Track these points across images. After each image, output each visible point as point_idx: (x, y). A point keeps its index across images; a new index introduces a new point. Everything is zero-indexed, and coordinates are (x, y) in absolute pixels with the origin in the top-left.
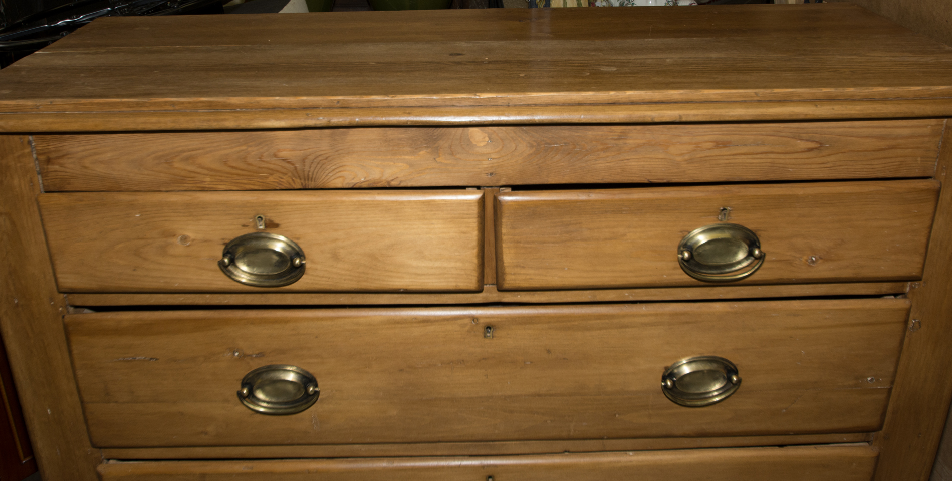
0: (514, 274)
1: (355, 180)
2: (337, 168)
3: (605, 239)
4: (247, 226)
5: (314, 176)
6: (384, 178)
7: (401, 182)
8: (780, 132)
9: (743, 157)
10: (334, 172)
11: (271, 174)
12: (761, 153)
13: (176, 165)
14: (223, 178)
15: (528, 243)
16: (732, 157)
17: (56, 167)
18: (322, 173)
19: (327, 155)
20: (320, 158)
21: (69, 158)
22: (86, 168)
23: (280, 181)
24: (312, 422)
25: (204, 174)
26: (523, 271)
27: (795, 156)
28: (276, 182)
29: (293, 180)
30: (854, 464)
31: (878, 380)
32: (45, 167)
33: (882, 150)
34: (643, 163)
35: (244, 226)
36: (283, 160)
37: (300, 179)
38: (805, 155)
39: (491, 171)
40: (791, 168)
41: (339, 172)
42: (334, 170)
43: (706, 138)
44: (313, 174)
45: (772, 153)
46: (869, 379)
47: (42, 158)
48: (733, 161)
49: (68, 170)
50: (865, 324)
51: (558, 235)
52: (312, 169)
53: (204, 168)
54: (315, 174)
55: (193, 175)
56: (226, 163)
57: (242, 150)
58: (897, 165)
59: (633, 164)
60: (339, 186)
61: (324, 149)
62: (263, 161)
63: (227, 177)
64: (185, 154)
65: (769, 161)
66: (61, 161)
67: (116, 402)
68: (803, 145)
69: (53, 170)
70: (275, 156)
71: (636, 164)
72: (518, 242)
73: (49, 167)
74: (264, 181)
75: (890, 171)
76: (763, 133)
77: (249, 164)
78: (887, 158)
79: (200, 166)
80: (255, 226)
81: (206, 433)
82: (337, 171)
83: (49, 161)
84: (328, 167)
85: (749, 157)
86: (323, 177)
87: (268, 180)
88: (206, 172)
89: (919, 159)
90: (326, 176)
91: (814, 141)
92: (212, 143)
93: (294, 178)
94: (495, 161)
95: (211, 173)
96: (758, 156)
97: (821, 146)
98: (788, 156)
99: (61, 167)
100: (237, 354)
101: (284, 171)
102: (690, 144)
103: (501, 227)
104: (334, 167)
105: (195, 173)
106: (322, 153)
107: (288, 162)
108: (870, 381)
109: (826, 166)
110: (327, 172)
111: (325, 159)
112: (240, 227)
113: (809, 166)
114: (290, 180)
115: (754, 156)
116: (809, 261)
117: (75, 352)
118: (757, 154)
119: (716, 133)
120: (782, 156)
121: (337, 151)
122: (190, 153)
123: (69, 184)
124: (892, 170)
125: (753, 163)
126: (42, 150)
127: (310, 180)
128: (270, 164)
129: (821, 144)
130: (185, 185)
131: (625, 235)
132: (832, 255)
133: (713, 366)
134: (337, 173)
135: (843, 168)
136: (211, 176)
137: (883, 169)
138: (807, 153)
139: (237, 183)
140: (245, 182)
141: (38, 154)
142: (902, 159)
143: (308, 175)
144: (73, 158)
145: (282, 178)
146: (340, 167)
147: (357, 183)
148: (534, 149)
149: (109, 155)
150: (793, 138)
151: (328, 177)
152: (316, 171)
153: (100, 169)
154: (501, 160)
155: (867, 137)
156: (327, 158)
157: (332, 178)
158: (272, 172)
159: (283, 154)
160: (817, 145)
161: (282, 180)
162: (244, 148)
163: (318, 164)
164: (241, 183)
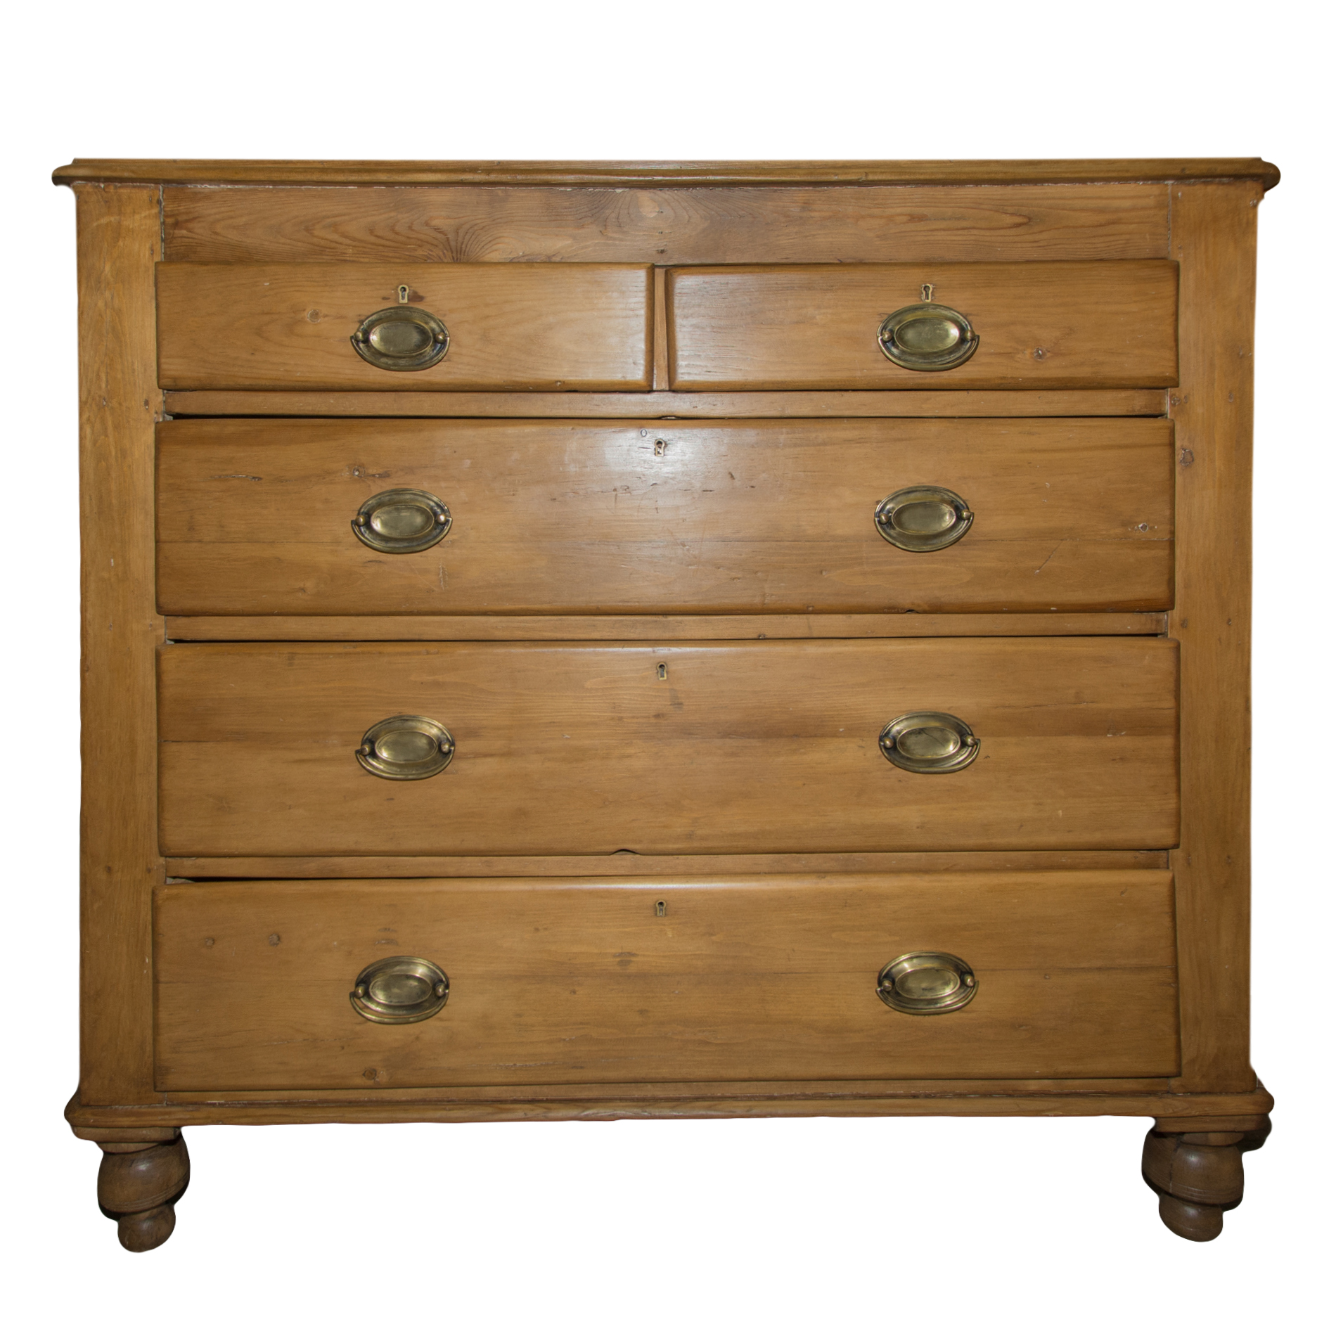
1: (512, 254)
2: (494, 239)
4: (388, 299)
5: (467, 249)
6: (544, 253)
7: (563, 258)
8: (981, 204)
9: (943, 233)
10: (490, 245)
11: (421, 246)
12: (963, 229)
13: (316, 233)
14: (368, 250)
16: (930, 233)
17: (184, 232)
18: (477, 246)
20: (476, 228)
21: (199, 222)
22: (216, 233)
23: (430, 254)
24: (439, 574)
25: (346, 245)
27: (1002, 232)
28: (425, 255)
29: (444, 253)
30: (1147, 657)
31: (1152, 528)
32: (171, 231)
33: (1101, 225)
34: (831, 239)
35: (384, 298)
36: (435, 229)
37: (452, 253)
38: (1013, 231)
39: (660, 249)
40: (999, 247)
41: (495, 244)
42: (490, 242)
43: (899, 210)
44: (466, 246)
45: (974, 228)
46: (1140, 526)
47: (170, 221)
48: (932, 238)
49: (196, 236)
50: (1120, 447)
52: (466, 241)
53: (346, 237)
54: (469, 246)
55: (334, 245)
56: (371, 232)
57: (391, 217)
58: (1121, 244)
59: (820, 240)
60: (496, 260)
61: (480, 217)
62: (413, 230)
63: (371, 249)
64: (329, 220)
65: (973, 238)
66: (190, 225)
67: (200, 541)
68: (1009, 220)
69: (181, 235)
70: (427, 224)
71: (823, 240)
73: (176, 231)
74: (412, 254)
75: (1116, 252)
76: (961, 205)
77: (397, 233)
78: (1110, 235)
79: (344, 235)
80: (397, 300)
81: (303, 590)
82: (493, 243)
83: (176, 225)
84: (484, 238)
85: (949, 232)
86: (478, 249)
87: (415, 253)
88: (349, 242)
89: (1148, 236)
90: (481, 249)
91: (1020, 215)
92: (360, 208)
93: (445, 251)
95: (354, 243)
96: (960, 232)
97: (1029, 221)
98: (993, 233)
99: (190, 232)
100: (357, 473)
101: (435, 242)
102: (881, 217)
104: (490, 239)
105: (337, 243)
106: (479, 221)
107: (440, 232)
108: (1142, 527)
109: (1039, 244)
110: (482, 244)
111: (482, 229)
112: (380, 300)
113: (1019, 245)
114: (441, 253)
115: (955, 232)
116: (1035, 354)
117: (162, 467)
118: (958, 229)
119: (909, 204)
120: (988, 233)
121: (494, 220)
122: (333, 219)
123: (195, 252)
124: (1118, 250)
125: (954, 240)
126: (172, 211)
127: (462, 254)
128: (421, 233)
129: (1030, 219)
130: (324, 257)
131: (814, 318)
132: (1062, 348)
134: (493, 245)
135: (1059, 247)
136: (354, 246)
137: (1107, 248)
138: (1015, 229)
139: (381, 256)
140: (391, 255)
141: (166, 216)
142: (1128, 237)
143: (461, 248)
144: (203, 221)
145: (432, 251)
146: (497, 238)
147: (514, 258)
148: (709, 221)
149: (244, 219)
150: (997, 211)
151: (483, 250)
152: (470, 242)
153: (233, 236)
155: (1082, 210)
157: (488, 251)
158: (421, 243)
159: (435, 222)
160: (1025, 220)
161: (431, 253)
162: (392, 214)
163: (473, 234)
164: (387, 257)
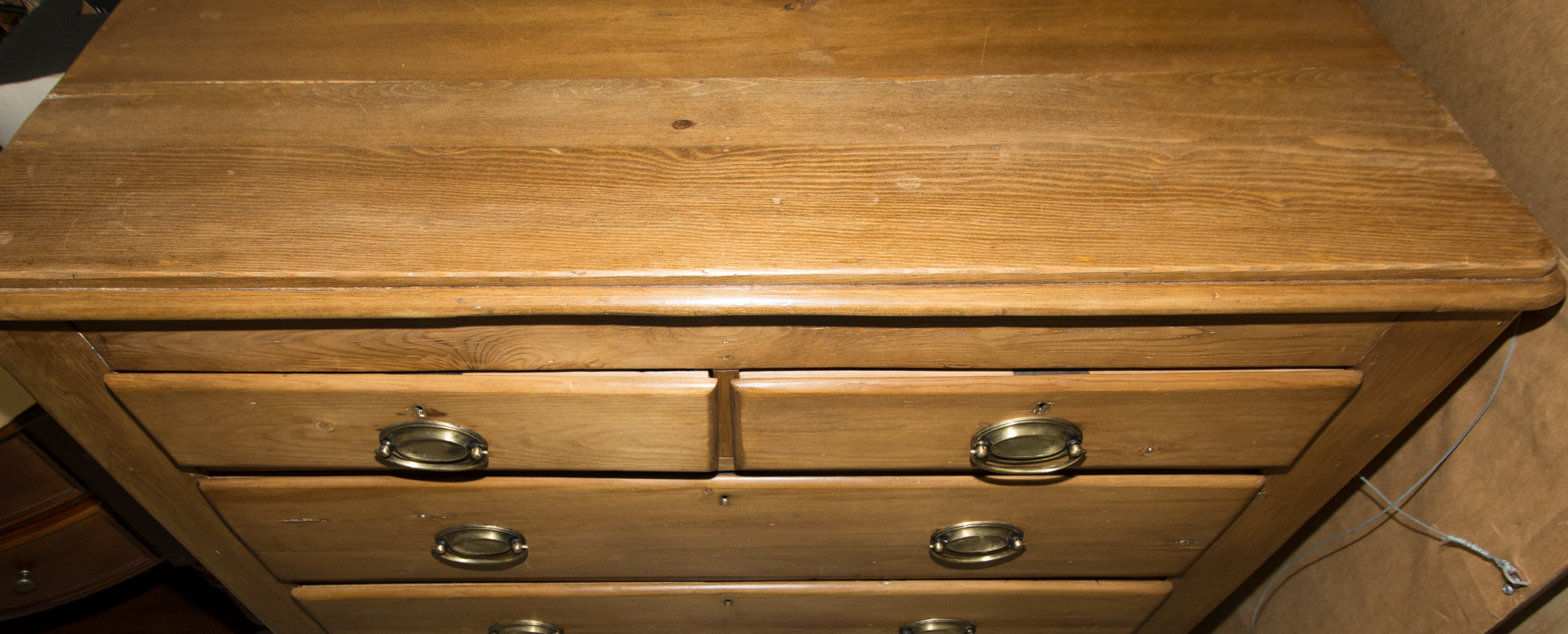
0: (757, 458)
1: (540, 362)
2: (514, 350)
3: (877, 429)
4: (404, 414)
6: (579, 361)
7: (603, 364)
10: (510, 355)
11: (425, 356)
12: (1113, 340)
13: (289, 345)
14: (357, 359)
15: (775, 431)
16: (1068, 343)
18: (494, 356)
19: (500, 336)
20: (489, 339)
23: (438, 363)
25: (330, 356)
26: (768, 456)
27: (1160, 343)
28: (432, 364)
29: (455, 362)
34: (939, 348)
35: (399, 414)
36: (437, 341)
37: (465, 361)
38: (1175, 342)
39: (727, 355)
40: (1150, 357)
41: (517, 354)
42: (510, 352)
44: (481, 356)
45: (1128, 339)
48: (1070, 348)
51: (815, 425)
52: (479, 351)
54: (484, 356)
55: (315, 356)
58: (1307, 352)
59: (926, 349)
60: (520, 368)
61: (491, 330)
62: (409, 342)
63: (366, 359)
65: (1122, 348)
71: (930, 349)
72: (761, 430)
74: (415, 363)
77: (391, 345)
79: (322, 347)
80: (413, 414)
82: (514, 352)
84: (502, 349)
86: (496, 359)
87: (420, 362)
88: (334, 353)
90: (500, 359)
93: (456, 360)
94: (733, 344)
98: (1150, 343)
100: (423, 515)
101: (441, 352)
103: (740, 416)
104: (509, 350)
105: (318, 354)
107: (444, 344)
108: (1182, 542)
110: (501, 354)
112: (394, 415)
114: (452, 362)
116: (1146, 450)
120: (1142, 343)
124: (1298, 358)
125: (1096, 350)
127: (478, 362)
128: (420, 345)
131: (904, 426)
133: (994, 533)
134: (515, 354)
136: (341, 357)
137: (1286, 357)
138: (1178, 340)
139: (379, 364)
140: (390, 364)
142: (1318, 348)
143: (475, 357)
145: (440, 360)
146: (517, 349)
148: (788, 332)
151: (503, 359)
152: (485, 353)
153: (184, 350)
154: (740, 344)
156: (497, 340)
157: (509, 360)
158: (424, 354)
160: (1198, 332)
161: (440, 362)
163: (486, 346)
